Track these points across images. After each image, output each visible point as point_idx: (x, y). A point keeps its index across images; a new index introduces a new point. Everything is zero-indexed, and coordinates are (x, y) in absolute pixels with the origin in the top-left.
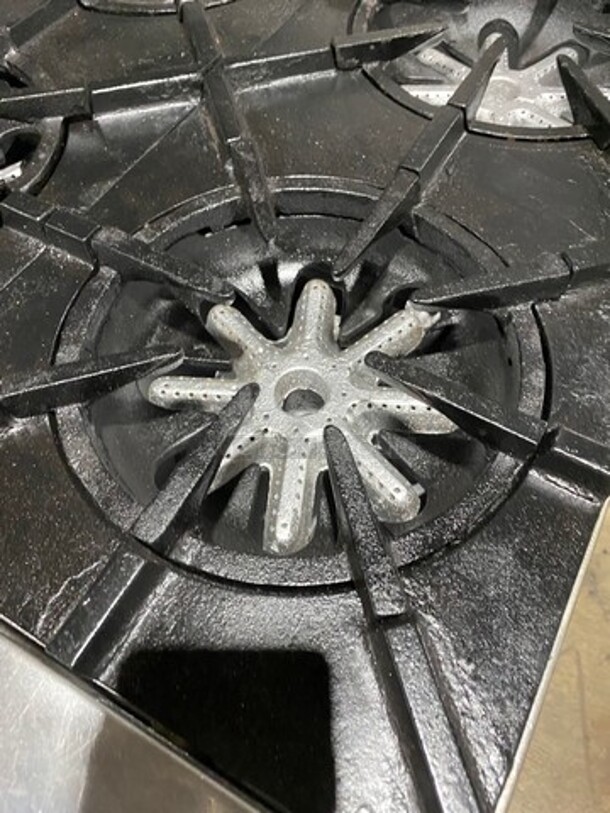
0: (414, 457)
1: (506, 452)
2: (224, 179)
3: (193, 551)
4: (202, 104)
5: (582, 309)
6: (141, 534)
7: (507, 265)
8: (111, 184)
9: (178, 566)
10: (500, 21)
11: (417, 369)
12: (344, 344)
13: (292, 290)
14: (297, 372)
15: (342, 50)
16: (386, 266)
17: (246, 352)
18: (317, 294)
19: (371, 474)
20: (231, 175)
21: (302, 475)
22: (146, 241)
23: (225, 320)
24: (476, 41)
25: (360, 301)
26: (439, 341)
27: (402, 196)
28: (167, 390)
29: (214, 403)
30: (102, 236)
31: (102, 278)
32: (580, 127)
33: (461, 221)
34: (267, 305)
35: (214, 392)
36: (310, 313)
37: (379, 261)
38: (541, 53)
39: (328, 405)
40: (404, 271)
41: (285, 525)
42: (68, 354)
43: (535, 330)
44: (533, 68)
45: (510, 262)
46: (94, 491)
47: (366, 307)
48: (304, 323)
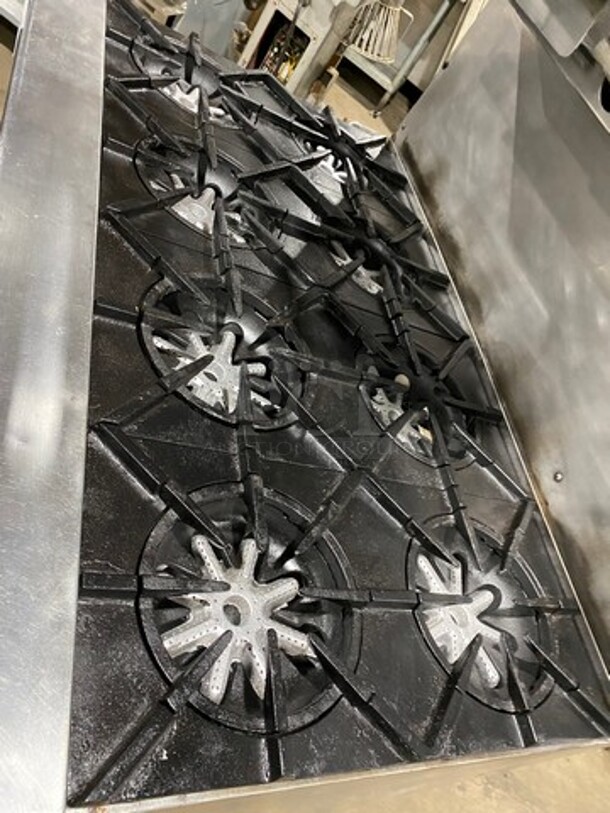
0: (238, 689)
1: (266, 722)
2: (315, 509)
3: (147, 607)
4: (345, 474)
5: (356, 722)
6: (145, 581)
7: (355, 672)
8: (282, 460)
9: (137, 604)
10: (498, 590)
11: (279, 656)
12: (274, 617)
13: (284, 573)
14: (245, 601)
15: (413, 524)
16: (324, 613)
17: (241, 570)
18: (290, 587)
19: (217, 670)
20: (319, 511)
21: (198, 636)
22: (265, 495)
23: (250, 550)
24: (479, 586)
25: (299, 611)
26: (302, 663)
27: (355, 599)
28: (201, 544)
29: (207, 570)
30: (256, 478)
31: (238, 487)
32: (451, 668)
33: (365, 636)
34: (270, 565)
35: (213, 568)
36: (279, 589)
37: (325, 608)
38: (497, 625)
39: (238, 628)
40: (325, 623)
41: (171, 643)
42: (197, 497)
43: (331, 703)
44: (484, 626)
45: (358, 673)
46: (148, 548)
47: (298, 616)
48: (272, 589)
